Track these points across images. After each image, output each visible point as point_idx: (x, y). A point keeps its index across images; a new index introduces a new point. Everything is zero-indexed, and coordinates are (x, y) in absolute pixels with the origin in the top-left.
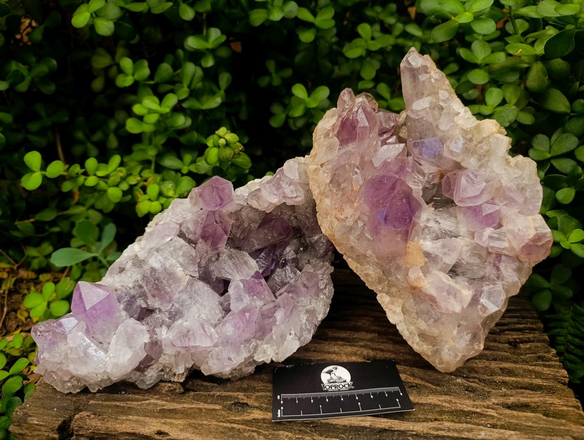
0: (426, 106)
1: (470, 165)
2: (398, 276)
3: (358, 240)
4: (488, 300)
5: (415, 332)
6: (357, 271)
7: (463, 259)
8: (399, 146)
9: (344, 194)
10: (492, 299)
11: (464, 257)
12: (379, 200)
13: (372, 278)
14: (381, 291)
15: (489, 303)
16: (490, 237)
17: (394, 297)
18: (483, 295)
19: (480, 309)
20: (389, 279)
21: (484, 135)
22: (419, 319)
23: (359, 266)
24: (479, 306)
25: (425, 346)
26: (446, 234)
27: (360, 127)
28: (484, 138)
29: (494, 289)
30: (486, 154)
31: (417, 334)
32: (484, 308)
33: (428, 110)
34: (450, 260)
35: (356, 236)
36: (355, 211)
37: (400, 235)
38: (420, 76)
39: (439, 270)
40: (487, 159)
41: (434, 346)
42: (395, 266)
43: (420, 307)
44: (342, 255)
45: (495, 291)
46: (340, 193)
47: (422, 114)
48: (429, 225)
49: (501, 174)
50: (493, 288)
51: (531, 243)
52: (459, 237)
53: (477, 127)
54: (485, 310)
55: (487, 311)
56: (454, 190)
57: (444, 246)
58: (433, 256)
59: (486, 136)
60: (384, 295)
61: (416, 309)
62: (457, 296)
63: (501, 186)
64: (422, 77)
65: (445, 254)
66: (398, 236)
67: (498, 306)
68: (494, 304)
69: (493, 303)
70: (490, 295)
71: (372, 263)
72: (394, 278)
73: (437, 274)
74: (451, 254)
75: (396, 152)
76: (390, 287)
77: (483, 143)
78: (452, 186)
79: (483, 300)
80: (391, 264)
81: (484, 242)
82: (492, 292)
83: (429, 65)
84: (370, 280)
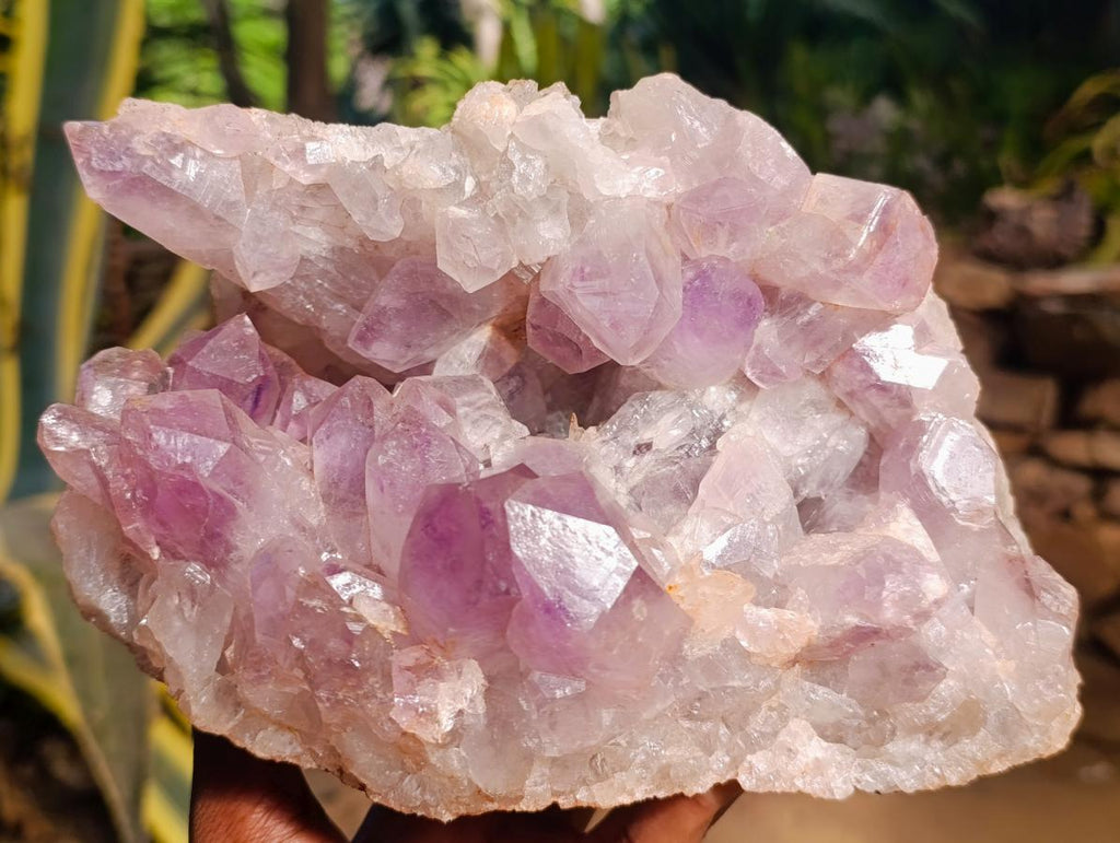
2: (730, 684)
6: (631, 794)
7: (793, 457)
11: (789, 451)
12: (496, 587)
14: (736, 763)
17: (775, 734)
23: (621, 779)
27: (213, 474)
42: (698, 671)
44: (555, 806)
52: (725, 425)
56: (588, 338)
60: (751, 759)
63: (669, 207)
66: (634, 610)
72: (727, 699)
76: (742, 729)
78: (574, 339)
84: (682, 773)
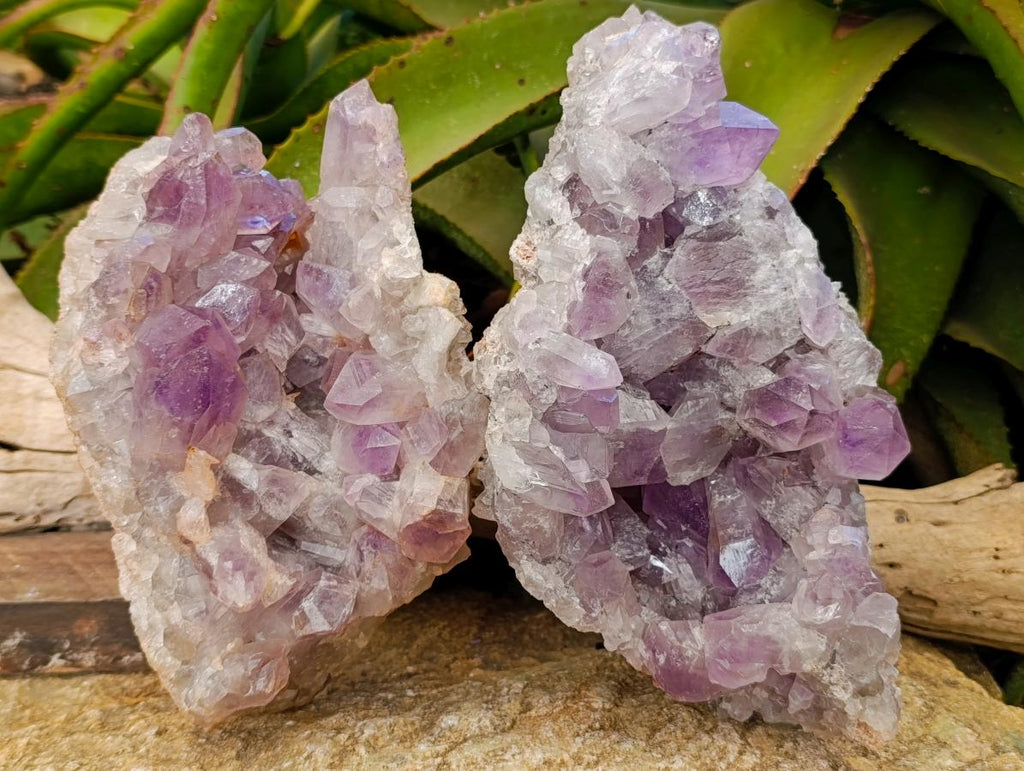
0: (350, 205)
1: (381, 347)
3: (106, 413)
4: (318, 606)
5: (160, 626)
7: (310, 520)
8: (259, 264)
9: (108, 318)
10: (325, 606)
11: (313, 516)
13: (112, 497)
14: (125, 529)
15: (318, 613)
16: (365, 492)
17: (146, 547)
18: (311, 594)
19: (296, 617)
20: (145, 508)
21: (422, 302)
22: (176, 603)
23: (96, 465)
24: (297, 613)
25: (169, 659)
26: (294, 460)
27: (188, 202)
28: (421, 307)
29: (336, 590)
30: (418, 337)
31: (162, 632)
32: (304, 619)
33: (351, 213)
34: (280, 512)
35: (104, 404)
36: (120, 357)
37: (177, 430)
38: (355, 143)
39: (249, 522)
40: (416, 346)
41: (185, 663)
42: (162, 486)
43: (186, 581)
45: (337, 593)
46: (103, 313)
47: (338, 217)
48: (267, 433)
49: (428, 384)
50: (336, 587)
51: (426, 525)
52: (316, 475)
53: (416, 283)
54: (304, 624)
55: (306, 627)
57: (273, 481)
58: (244, 491)
59: (425, 304)
60: (127, 537)
61: (179, 583)
62: (255, 577)
64: (359, 147)
65: (270, 495)
66: (173, 431)
67: (331, 624)
68: (326, 618)
69: (327, 615)
70: (325, 598)
71: (121, 466)
72: (152, 508)
73: (238, 529)
74: (285, 499)
75: (247, 272)
76: (143, 525)
77: (417, 315)
79: (307, 604)
80: (156, 481)
81: (351, 497)
82: (331, 594)
83: (379, 129)
84: (109, 499)
